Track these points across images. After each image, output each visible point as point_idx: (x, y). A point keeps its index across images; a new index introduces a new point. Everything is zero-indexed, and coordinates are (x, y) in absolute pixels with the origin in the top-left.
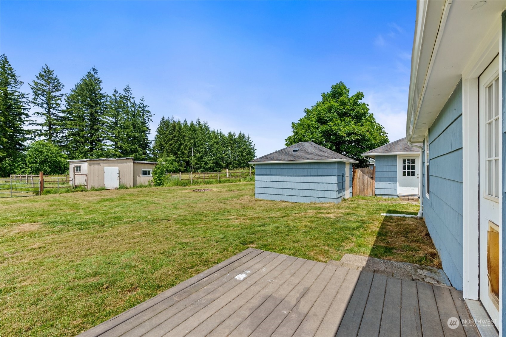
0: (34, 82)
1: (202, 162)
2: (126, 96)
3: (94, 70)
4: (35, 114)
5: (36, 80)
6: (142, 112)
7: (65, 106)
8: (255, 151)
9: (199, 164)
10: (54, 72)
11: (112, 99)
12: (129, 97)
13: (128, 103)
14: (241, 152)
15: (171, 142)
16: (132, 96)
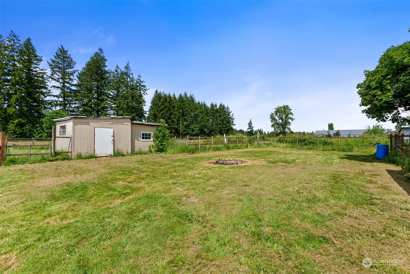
0: (52, 60)
1: (189, 129)
2: (126, 73)
3: (100, 50)
4: (53, 87)
5: (54, 59)
6: (139, 86)
7: (77, 81)
8: (234, 120)
9: (186, 131)
10: (68, 52)
11: (115, 74)
12: (129, 73)
13: (127, 79)
14: (222, 120)
15: (163, 112)
16: (131, 72)
